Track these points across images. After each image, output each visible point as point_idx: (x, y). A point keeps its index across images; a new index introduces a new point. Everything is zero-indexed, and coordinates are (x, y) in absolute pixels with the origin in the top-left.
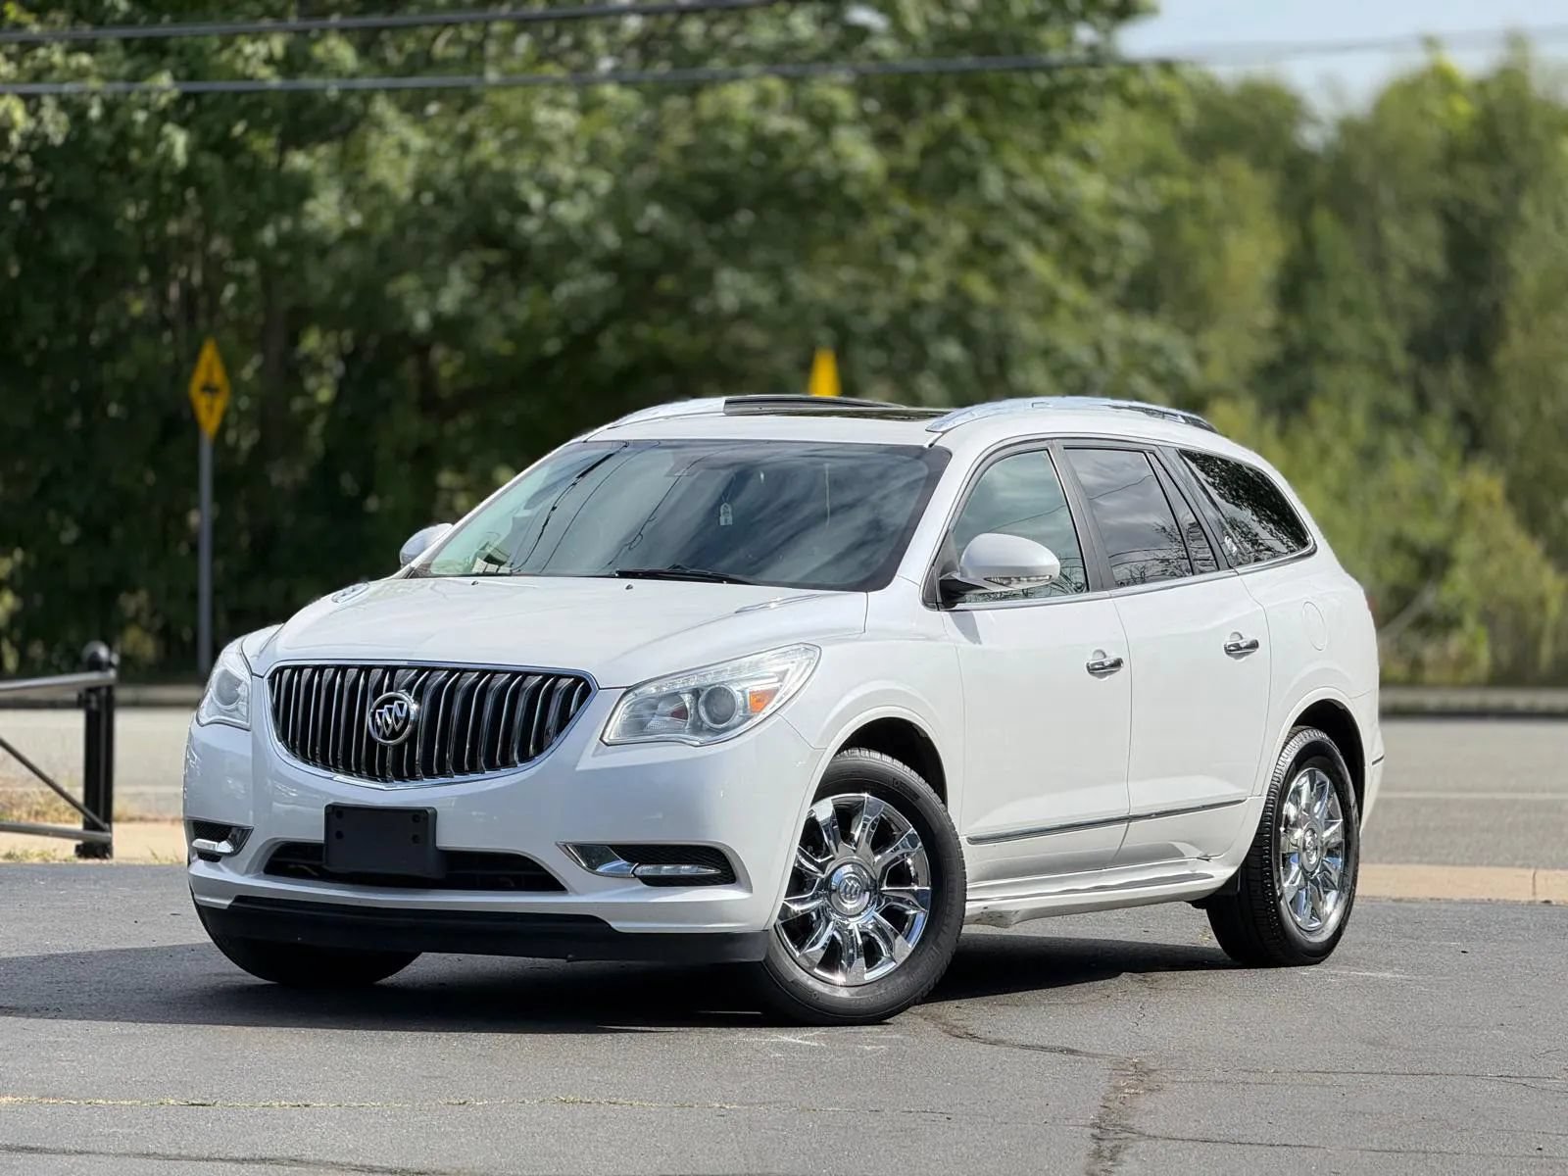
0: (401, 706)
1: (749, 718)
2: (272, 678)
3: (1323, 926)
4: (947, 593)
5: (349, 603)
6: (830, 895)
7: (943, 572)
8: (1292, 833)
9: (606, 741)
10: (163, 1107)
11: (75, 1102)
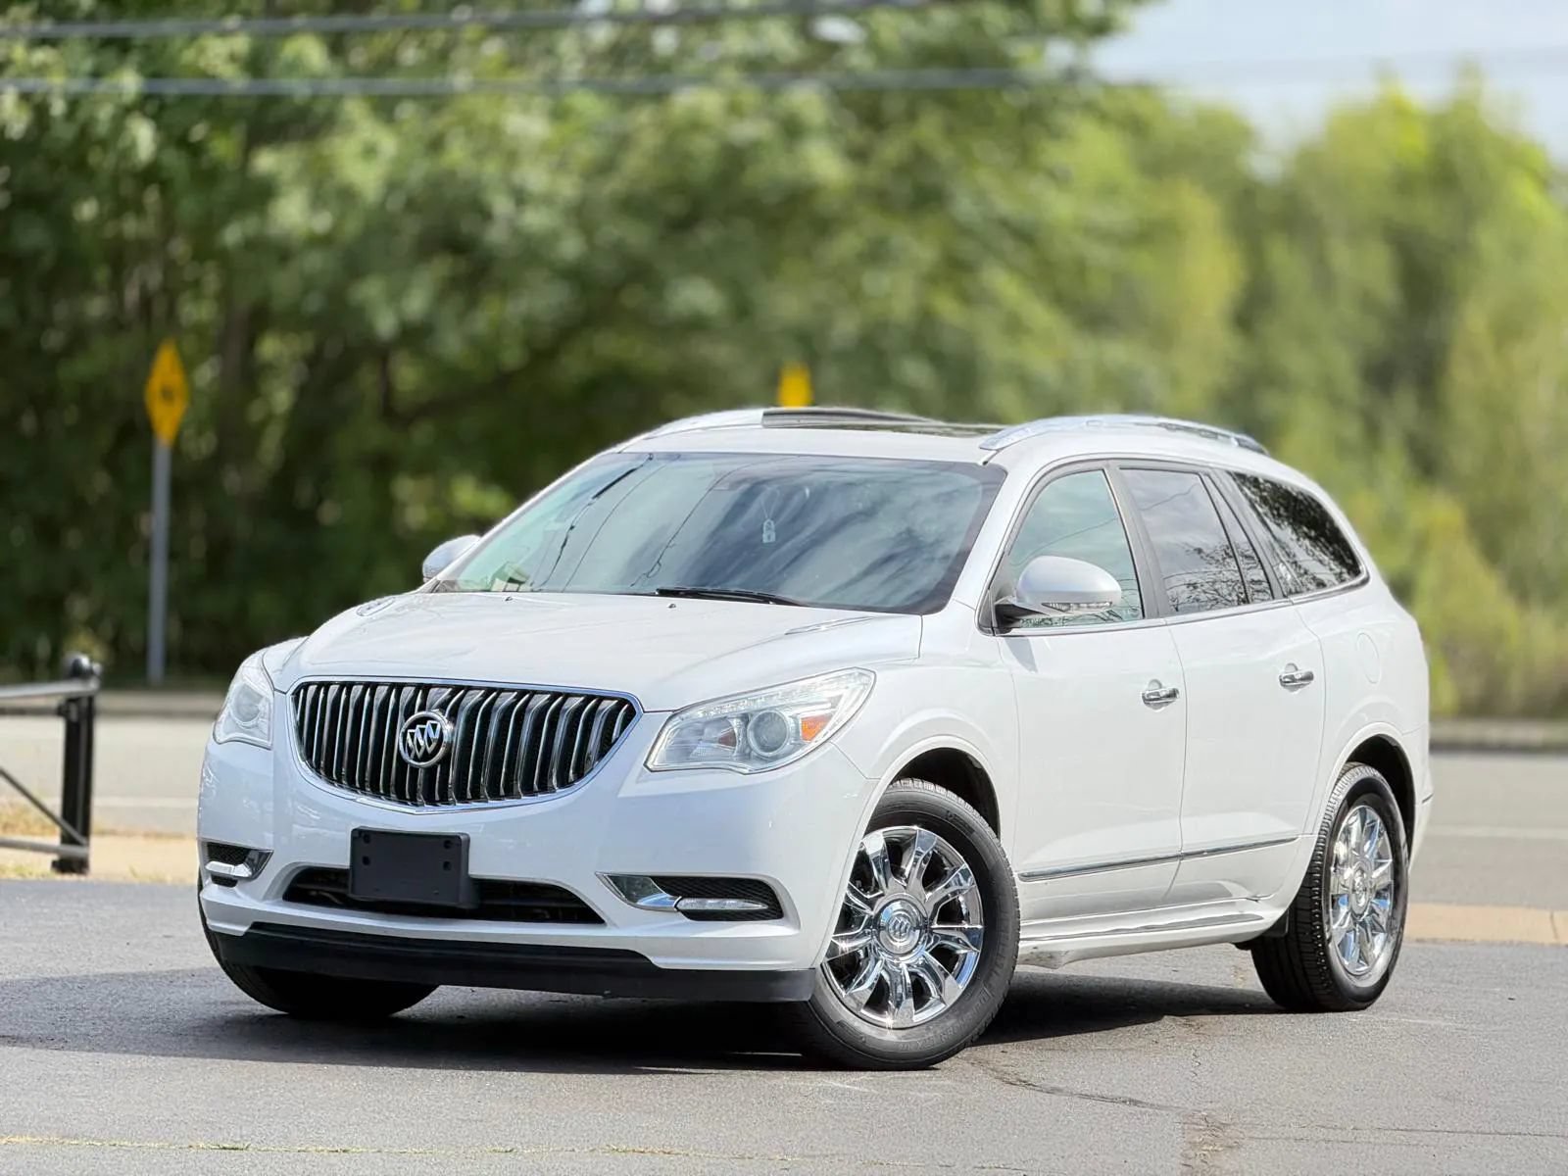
0: (434, 727)
1: (801, 746)
2: (296, 694)
3: (1369, 970)
4: (1003, 618)
5: (374, 617)
6: (879, 932)
7: (999, 596)
8: (1342, 873)
9: (651, 767)
10: (193, 1150)
11: (99, 1144)
